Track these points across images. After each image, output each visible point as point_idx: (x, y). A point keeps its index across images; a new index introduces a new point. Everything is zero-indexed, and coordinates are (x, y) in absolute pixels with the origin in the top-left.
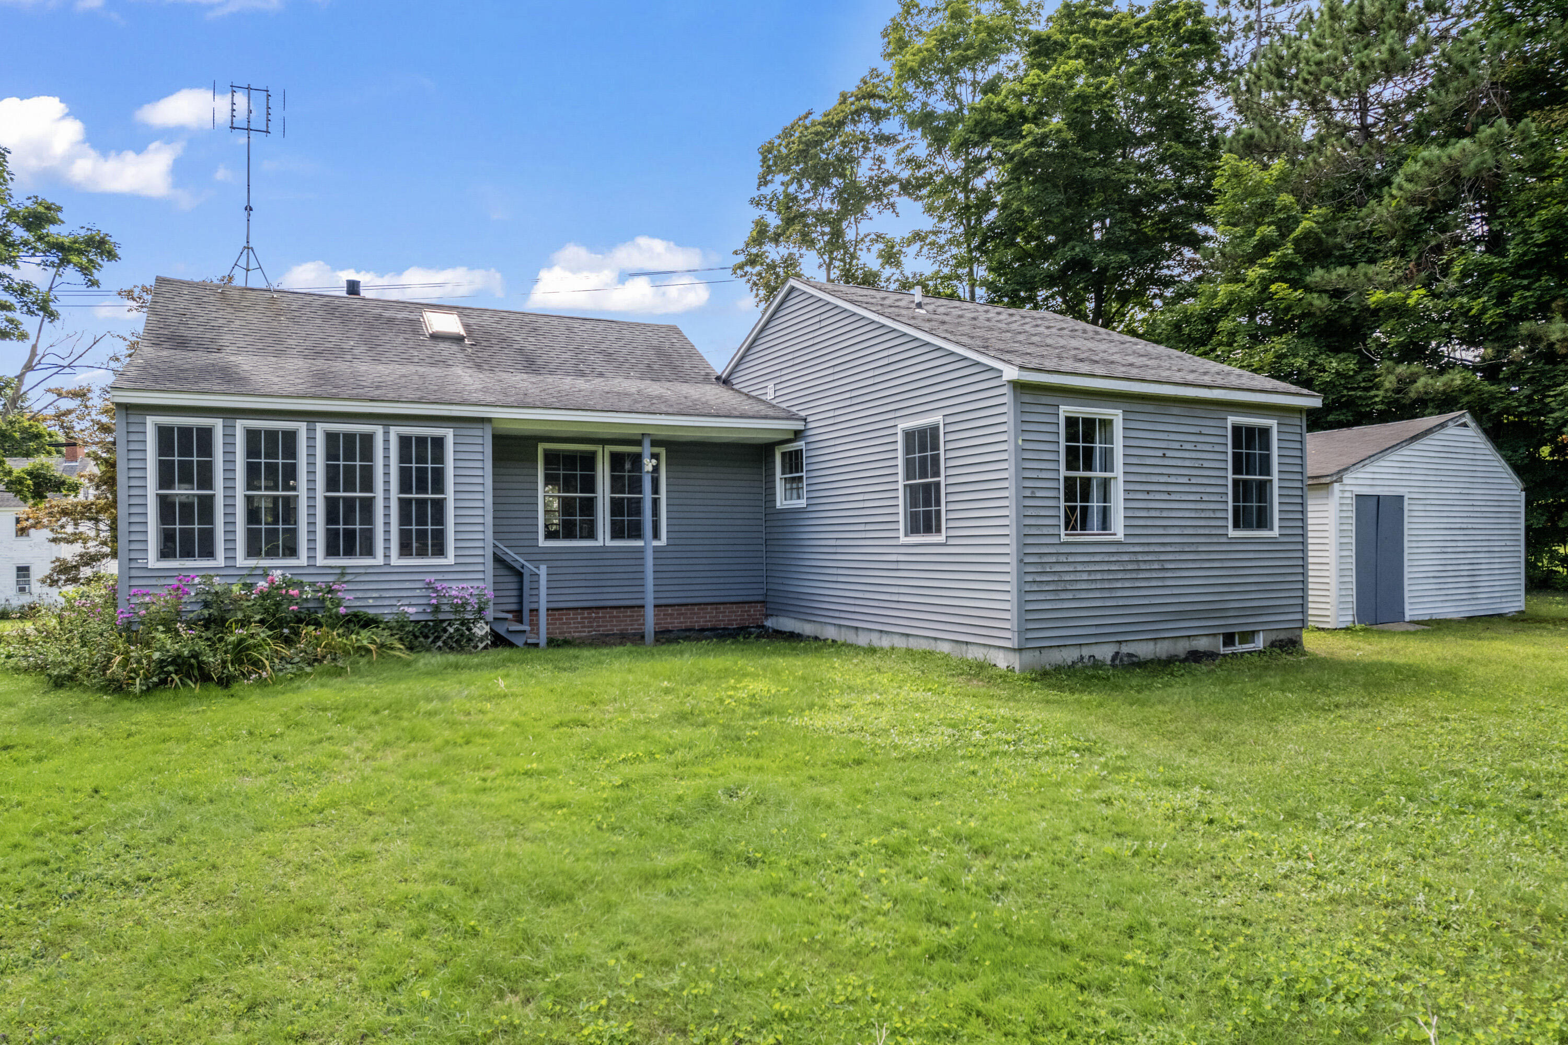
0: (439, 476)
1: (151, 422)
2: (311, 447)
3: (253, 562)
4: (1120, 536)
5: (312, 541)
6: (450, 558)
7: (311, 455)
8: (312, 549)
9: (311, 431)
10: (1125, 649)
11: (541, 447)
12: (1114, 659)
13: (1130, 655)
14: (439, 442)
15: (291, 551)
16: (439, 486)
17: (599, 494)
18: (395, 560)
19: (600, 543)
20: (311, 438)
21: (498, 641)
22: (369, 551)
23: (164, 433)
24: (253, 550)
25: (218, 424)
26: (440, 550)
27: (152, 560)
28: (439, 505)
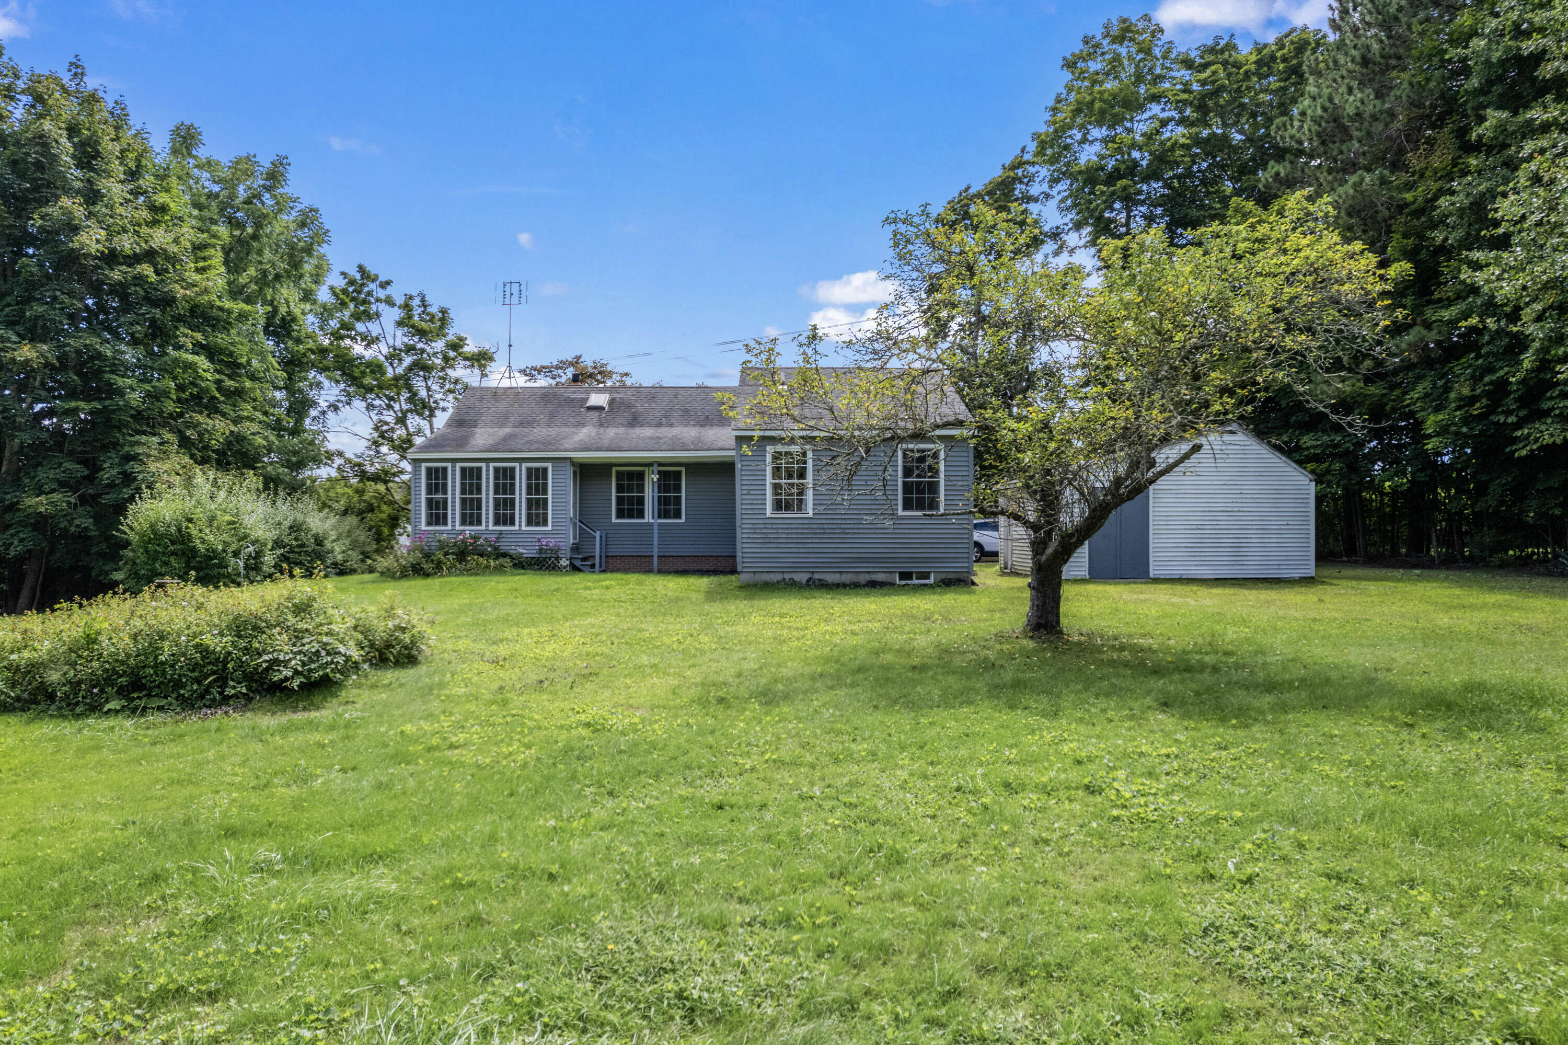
0: (545, 486)
1: (424, 465)
2: (488, 474)
3: (462, 528)
4: (811, 515)
5: (487, 518)
6: (549, 528)
7: (488, 478)
8: (487, 522)
9: (488, 467)
10: (816, 576)
11: (614, 469)
12: (808, 581)
13: (820, 580)
14: (545, 470)
15: (479, 523)
16: (545, 492)
17: (646, 494)
18: (524, 528)
19: (646, 521)
20: (488, 470)
21: (575, 569)
22: (512, 523)
23: (429, 470)
24: (463, 523)
25: (449, 465)
26: (545, 523)
27: (423, 527)
28: (546, 501)
